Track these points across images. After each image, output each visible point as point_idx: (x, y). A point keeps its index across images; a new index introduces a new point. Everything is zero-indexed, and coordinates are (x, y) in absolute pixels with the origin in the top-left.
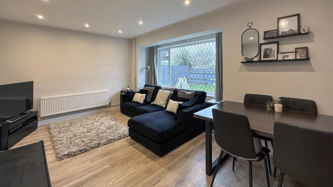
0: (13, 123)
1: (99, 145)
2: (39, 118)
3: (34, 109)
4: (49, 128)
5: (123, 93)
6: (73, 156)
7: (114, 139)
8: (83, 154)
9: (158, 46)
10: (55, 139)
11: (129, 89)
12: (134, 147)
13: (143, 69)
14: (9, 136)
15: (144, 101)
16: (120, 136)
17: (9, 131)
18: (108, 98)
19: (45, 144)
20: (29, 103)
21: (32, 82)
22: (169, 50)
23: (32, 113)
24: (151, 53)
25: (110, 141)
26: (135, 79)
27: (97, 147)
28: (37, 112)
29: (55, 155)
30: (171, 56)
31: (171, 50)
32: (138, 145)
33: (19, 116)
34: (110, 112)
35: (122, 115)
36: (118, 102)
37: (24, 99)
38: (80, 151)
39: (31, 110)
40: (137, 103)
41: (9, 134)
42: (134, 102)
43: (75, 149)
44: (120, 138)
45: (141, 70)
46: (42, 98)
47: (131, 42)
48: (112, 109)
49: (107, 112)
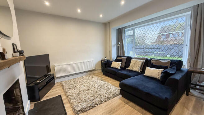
0: (41, 82)
1: (101, 102)
2: (55, 77)
3: (51, 73)
4: (62, 85)
5: (103, 62)
6: (85, 112)
7: (111, 97)
8: (92, 110)
9: (125, 28)
10: (68, 94)
11: (106, 59)
12: (129, 106)
13: (115, 44)
14: (40, 92)
15: (120, 67)
16: (114, 95)
17: (39, 88)
18: (94, 65)
19: (63, 98)
20: (48, 69)
21: (48, 55)
22: (133, 29)
23: (51, 75)
24: (120, 32)
25: (108, 99)
26: (110, 52)
27: (100, 104)
28: (53, 74)
29: (71, 109)
30: (135, 34)
31: (135, 29)
32: (131, 103)
33: (44, 77)
34: (95, 74)
35: (105, 76)
36: (100, 67)
37: (45, 65)
38: (89, 107)
39: (49, 73)
40: (115, 68)
41: (39, 90)
42: (113, 68)
43: (84, 105)
44: (114, 96)
45: (114, 46)
46: (55, 65)
47: (106, 25)
48: (96, 72)
49: (94, 74)
